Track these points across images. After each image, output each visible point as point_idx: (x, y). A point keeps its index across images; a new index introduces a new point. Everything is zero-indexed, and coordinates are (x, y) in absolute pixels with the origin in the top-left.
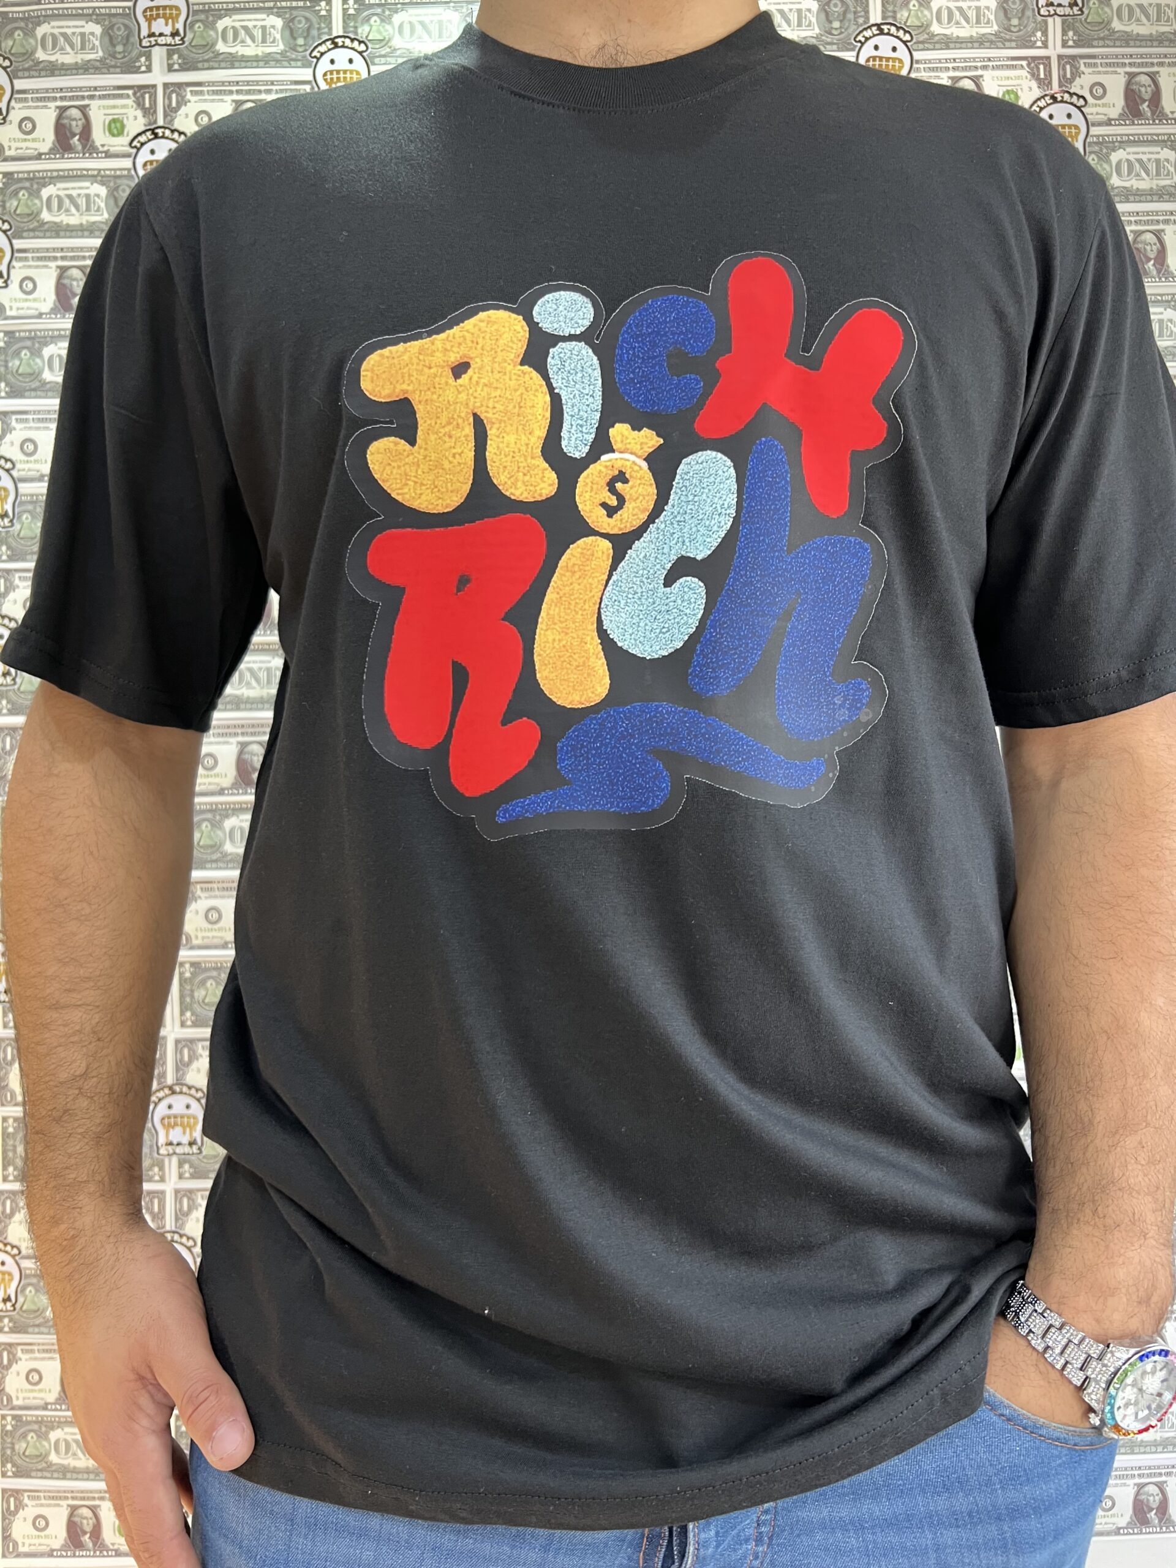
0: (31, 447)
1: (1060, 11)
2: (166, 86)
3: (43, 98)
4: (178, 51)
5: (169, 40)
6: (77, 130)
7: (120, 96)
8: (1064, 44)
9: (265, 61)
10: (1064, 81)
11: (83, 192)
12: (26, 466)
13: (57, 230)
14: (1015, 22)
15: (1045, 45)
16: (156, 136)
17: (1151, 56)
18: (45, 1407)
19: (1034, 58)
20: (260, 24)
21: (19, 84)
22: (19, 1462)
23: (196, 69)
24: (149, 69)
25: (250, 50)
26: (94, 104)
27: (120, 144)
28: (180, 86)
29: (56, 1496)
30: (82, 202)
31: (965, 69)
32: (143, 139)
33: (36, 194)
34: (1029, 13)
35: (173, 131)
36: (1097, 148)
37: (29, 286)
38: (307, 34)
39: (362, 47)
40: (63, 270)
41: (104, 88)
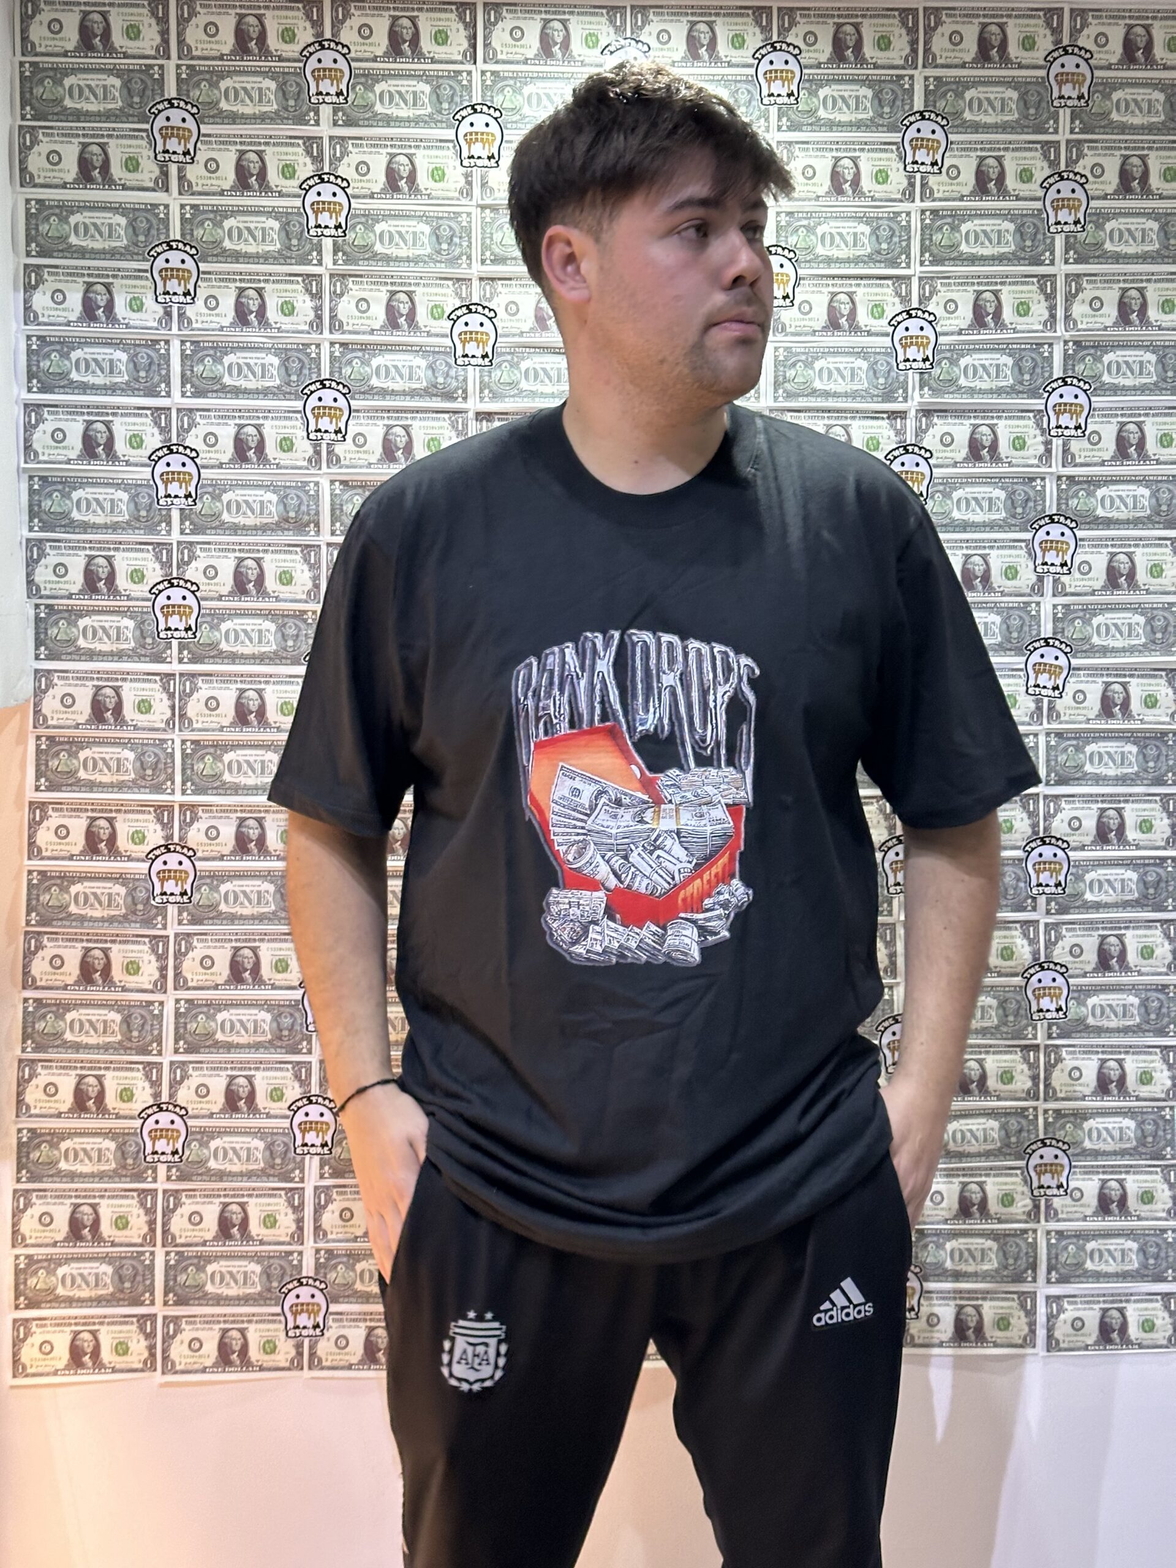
0: (213, 440)
1: (1070, 103)
2: (331, 138)
3: (225, 142)
4: (342, 109)
5: (335, 99)
6: (255, 172)
7: (292, 145)
8: (1072, 132)
9: (416, 121)
10: (1070, 162)
11: (260, 225)
12: (208, 455)
13: (237, 257)
14: (1032, 111)
15: (1056, 132)
16: (322, 181)
17: (1142, 141)
18: (204, 1244)
19: (1047, 142)
20: (411, 89)
21: (204, 129)
22: (180, 1292)
23: (357, 125)
24: (317, 123)
25: (404, 112)
26: (269, 150)
27: (292, 186)
28: (343, 138)
29: (210, 1320)
30: (259, 234)
31: (990, 150)
32: (311, 182)
33: (218, 224)
34: (1044, 105)
35: (336, 177)
36: (1094, 218)
37: (211, 304)
38: (451, 101)
39: (497, 114)
40: (241, 291)
41: (279, 137)
